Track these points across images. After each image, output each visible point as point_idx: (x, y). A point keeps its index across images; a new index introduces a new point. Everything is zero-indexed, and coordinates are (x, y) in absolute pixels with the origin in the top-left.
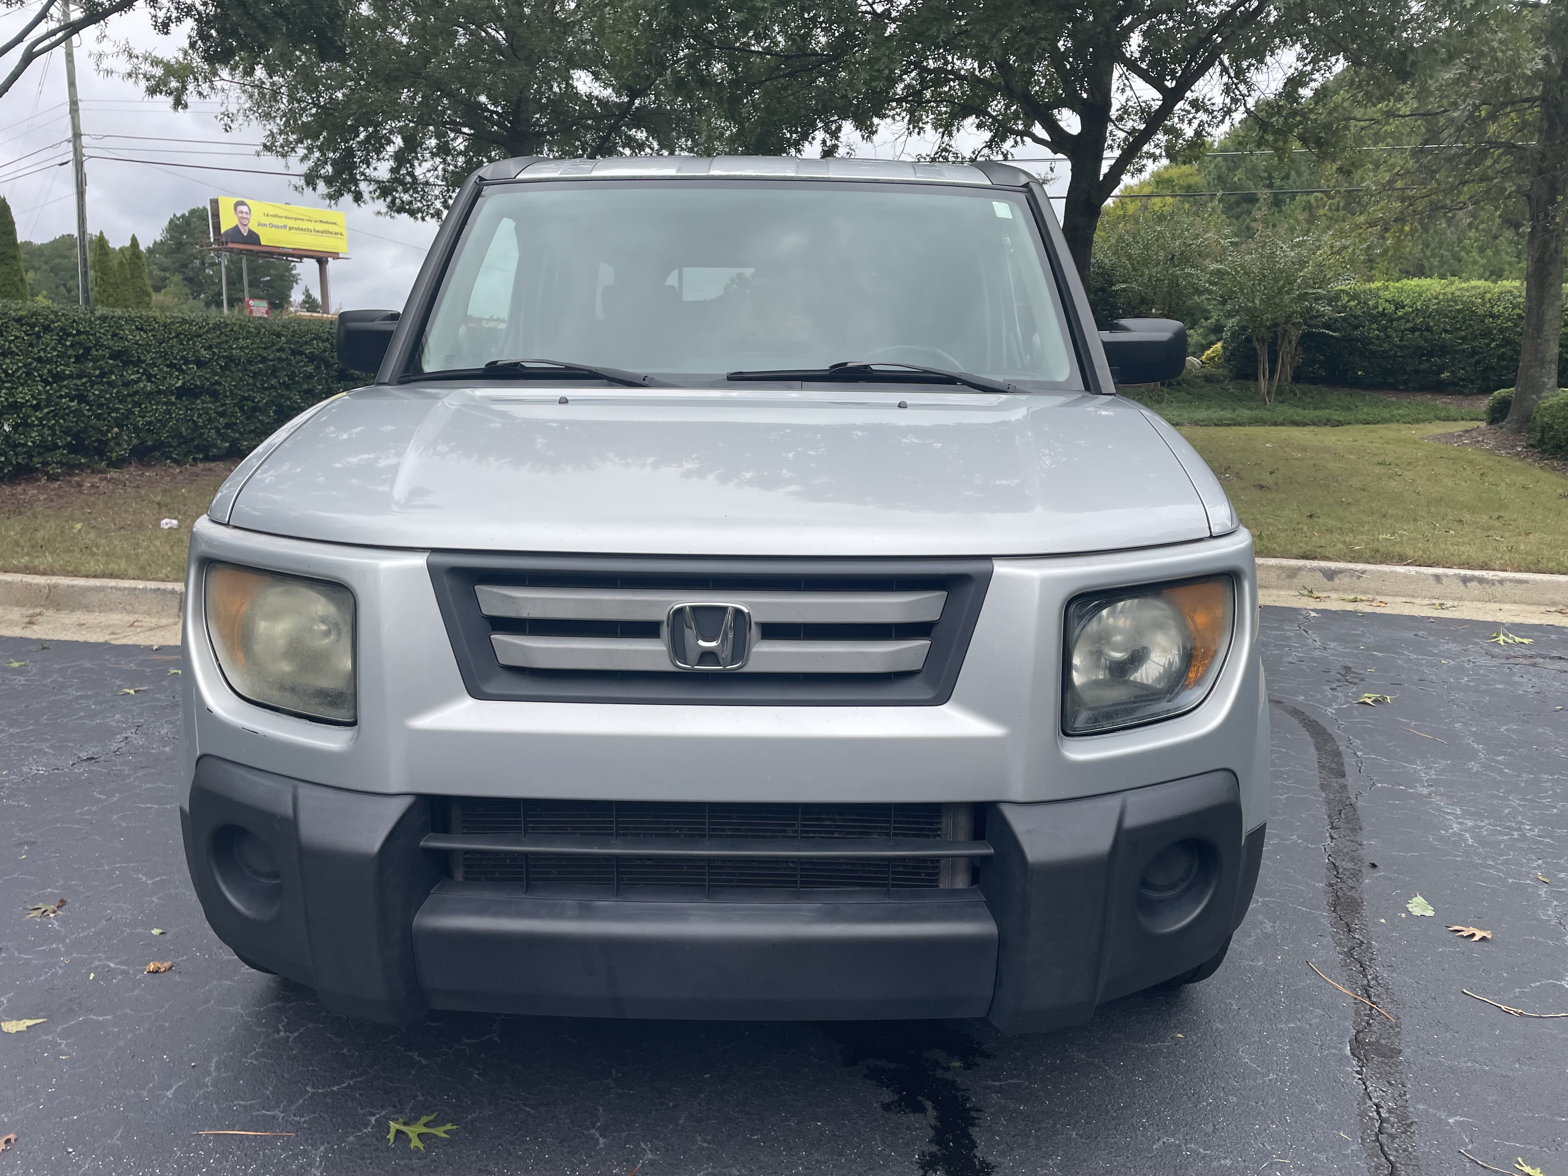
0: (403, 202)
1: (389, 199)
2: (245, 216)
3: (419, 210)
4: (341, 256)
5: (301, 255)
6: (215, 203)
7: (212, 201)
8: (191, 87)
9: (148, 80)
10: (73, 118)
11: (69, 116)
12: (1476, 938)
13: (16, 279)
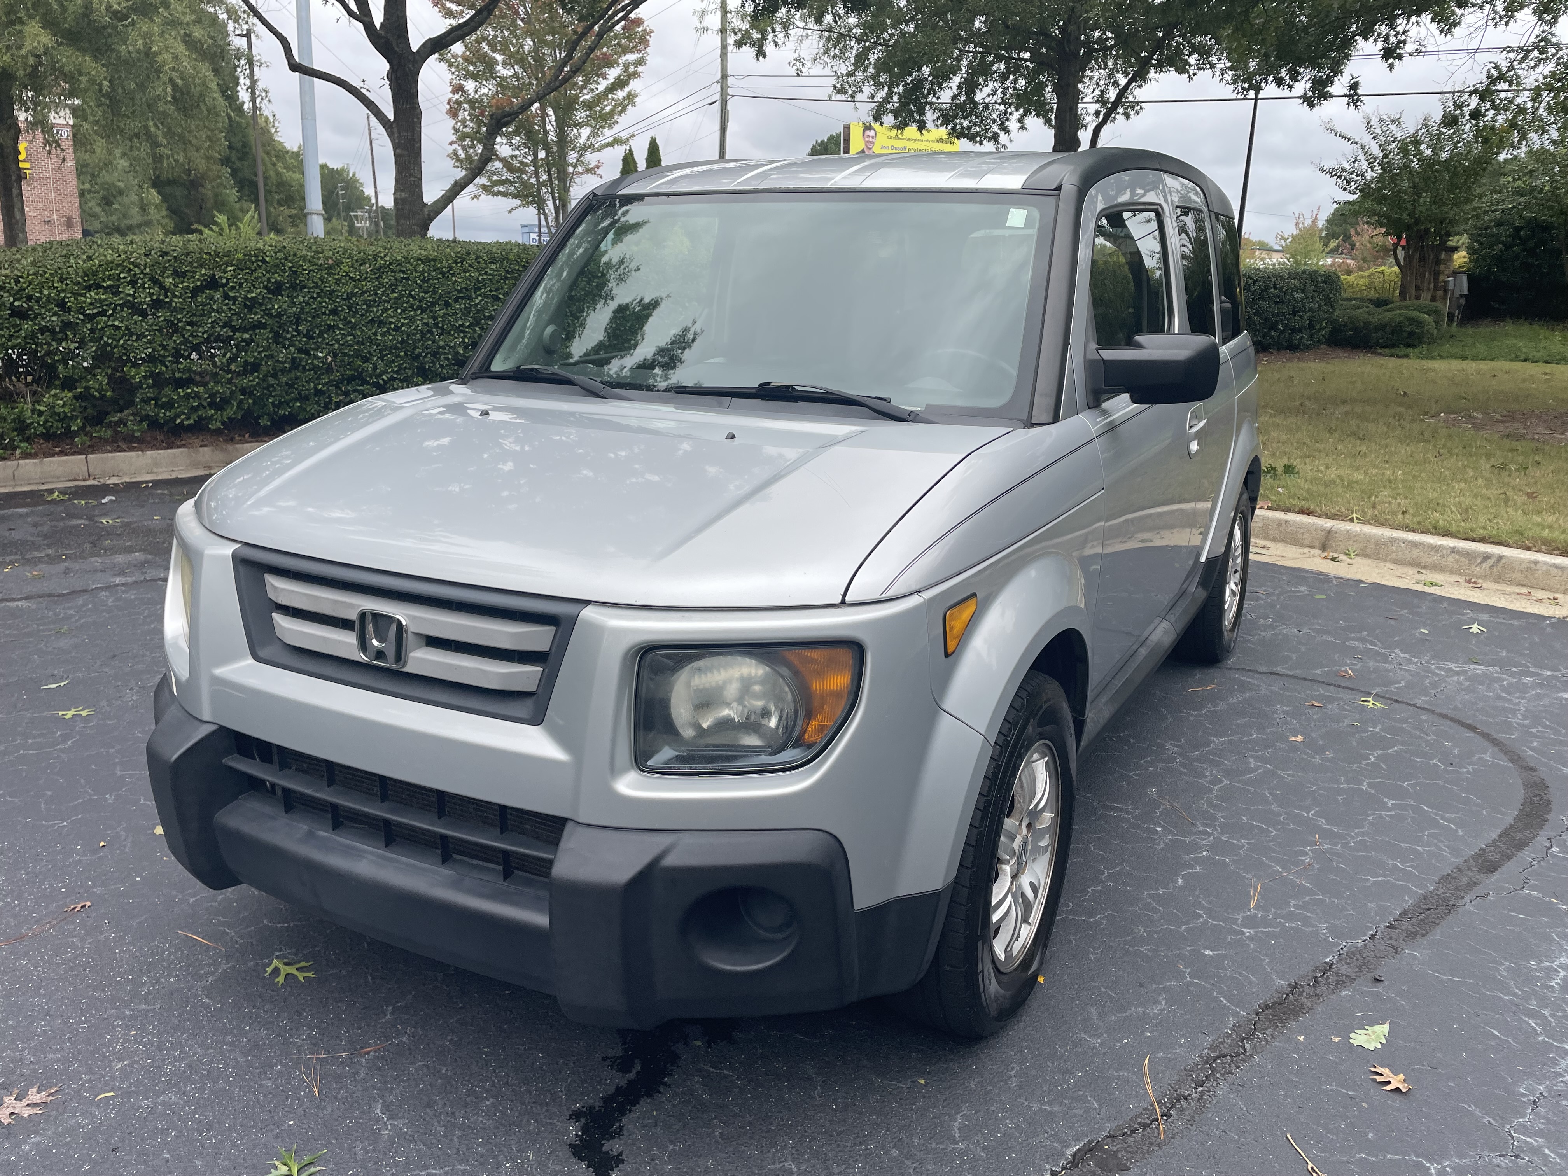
0: (962, 128)
1: (950, 127)
2: (871, 139)
3: (978, 133)
6: (847, 128)
7: (844, 127)
8: (770, 37)
9: (736, 34)
10: (722, 60)
11: (720, 59)
12: (1389, 1088)
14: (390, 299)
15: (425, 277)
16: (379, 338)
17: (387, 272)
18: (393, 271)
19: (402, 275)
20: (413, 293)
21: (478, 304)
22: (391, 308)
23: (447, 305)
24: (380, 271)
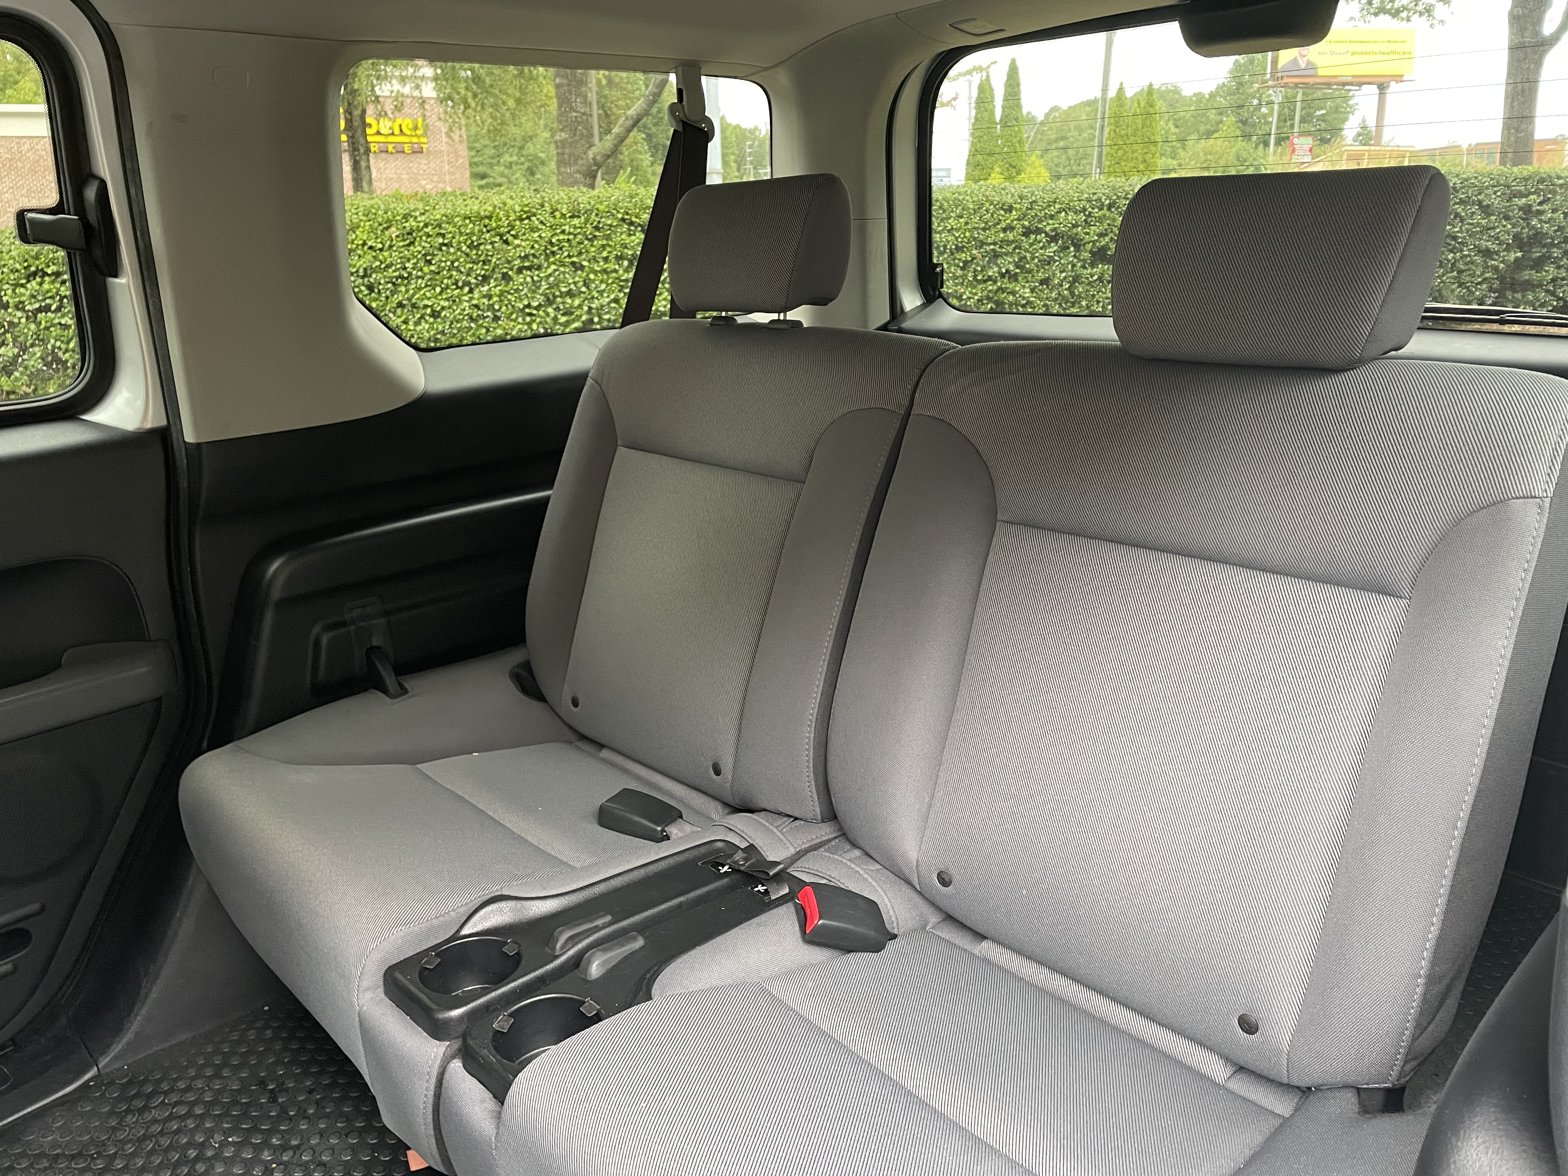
4: (1404, 79)
5: (1360, 82)
13: (1015, 140)
14: (425, 274)
15: (473, 242)
16: (412, 327)
17: (421, 237)
18: (429, 236)
19: (441, 240)
20: (456, 264)
21: (550, 275)
22: (427, 286)
23: (506, 277)
24: (410, 237)
